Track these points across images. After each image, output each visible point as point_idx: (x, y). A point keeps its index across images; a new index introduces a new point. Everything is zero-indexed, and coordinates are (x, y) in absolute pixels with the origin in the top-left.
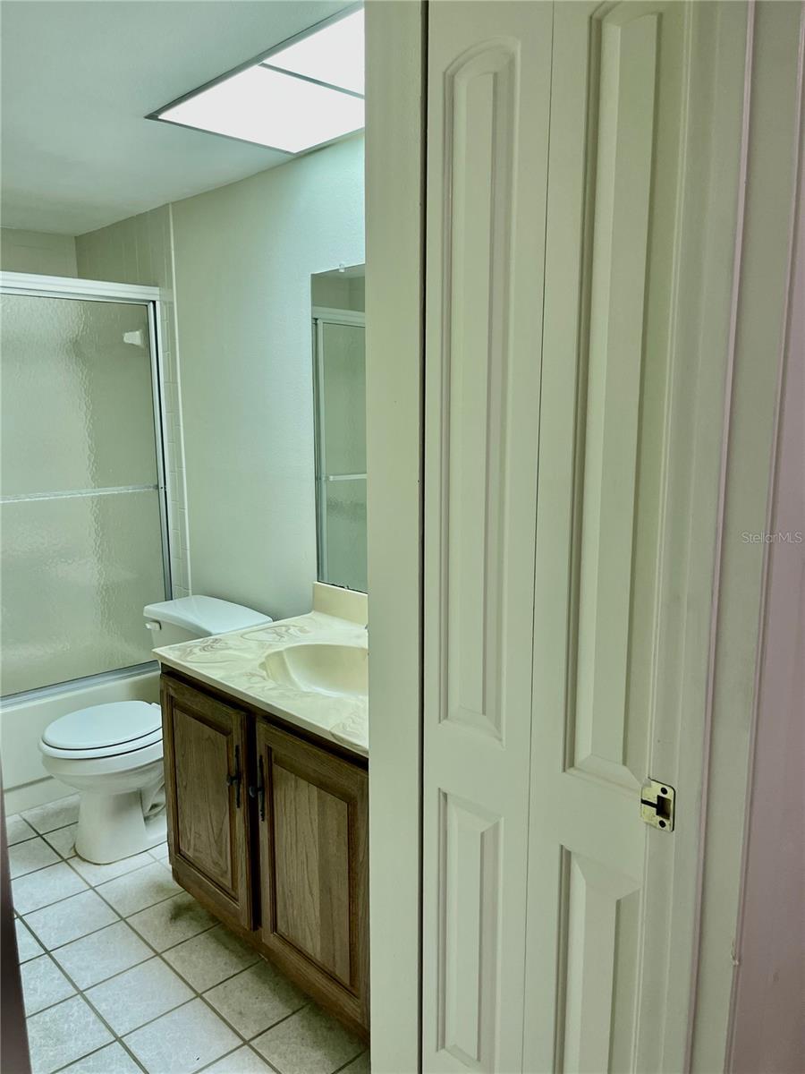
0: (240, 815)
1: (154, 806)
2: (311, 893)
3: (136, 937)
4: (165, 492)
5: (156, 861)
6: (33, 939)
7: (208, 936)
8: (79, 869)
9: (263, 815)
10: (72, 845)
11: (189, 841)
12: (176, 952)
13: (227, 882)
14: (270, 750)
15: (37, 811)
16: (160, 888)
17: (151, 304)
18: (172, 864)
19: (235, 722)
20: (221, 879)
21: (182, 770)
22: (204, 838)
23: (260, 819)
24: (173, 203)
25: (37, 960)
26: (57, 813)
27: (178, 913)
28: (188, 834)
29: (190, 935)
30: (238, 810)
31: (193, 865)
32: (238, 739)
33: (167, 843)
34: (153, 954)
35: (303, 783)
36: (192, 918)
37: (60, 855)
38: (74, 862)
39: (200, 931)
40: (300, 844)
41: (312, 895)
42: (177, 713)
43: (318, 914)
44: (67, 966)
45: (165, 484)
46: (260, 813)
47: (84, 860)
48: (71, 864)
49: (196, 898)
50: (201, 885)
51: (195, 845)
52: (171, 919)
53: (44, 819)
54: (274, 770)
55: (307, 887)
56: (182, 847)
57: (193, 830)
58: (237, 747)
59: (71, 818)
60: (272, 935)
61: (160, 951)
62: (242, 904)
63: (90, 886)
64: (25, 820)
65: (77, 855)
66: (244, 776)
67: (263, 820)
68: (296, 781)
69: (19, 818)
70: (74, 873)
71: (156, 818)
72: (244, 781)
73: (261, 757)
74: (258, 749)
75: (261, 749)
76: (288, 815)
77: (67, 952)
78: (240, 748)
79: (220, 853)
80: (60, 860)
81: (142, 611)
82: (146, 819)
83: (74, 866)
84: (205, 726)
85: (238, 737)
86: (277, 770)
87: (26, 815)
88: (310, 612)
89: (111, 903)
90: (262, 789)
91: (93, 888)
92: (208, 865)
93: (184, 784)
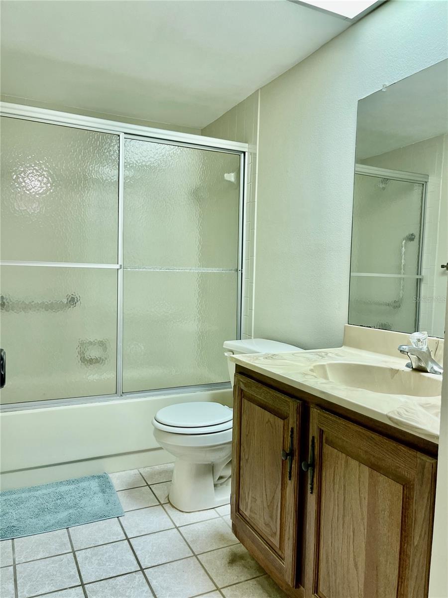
0: (291, 487)
1: (221, 478)
2: (356, 565)
3: (203, 571)
4: (242, 273)
5: (220, 516)
6: (134, 557)
7: (255, 583)
8: (169, 512)
9: (312, 489)
10: (167, 495)
11: (247, 504)
12: (232, 590)
13: (276, 542)
14: (321, 432)
15: (148, 469)
16: (221, 537)
17: (243, 154)
18: (233, 520)
19: (291, 409)
20: (270, 538)
21: (245, 446)
22: (259, 502)
23: (309, 491)
24: (261, 89)
25: (134, 574)
26: (160, 473)
27: (234, 559)
28: (247, 498)
29: (243, 579)
30: (289, 482)
31: (248, 523)
32: (294, 422)
33: (230, 505)
34: (215, 588)
35: (354, 463)
36: (244, 566)
37: (158, 500)
38: (167, 507)
39: (250, 577)
40: (347, 519)
41: (357, 569)
42: (245, 401)
43: (362, 587)
44: (154, 583)
45: (242, 268)
46: (309, 486)
47: (173, 507)
48: (165, 507)
49: (249, 551)
50: (254, 541)
51: (251, 508)
52: (229, 563)
53: (152, 475)
54: (325, 450)
55: (351, 559)
56: (241, 507)
57: (250, 494)
58: (292, 429)
59: (167, 478)
60: (313, 595)
61: (220, 587)
62: (288, 563)
63: (175, 526)
64: (141, 474)
65: (169, 502)
66: (297, 454)
67: (312, 493)
68: (347, 462)
69: (137, 472)
70: (166, 515)
71: (221, 486)
72: (296, 458)
73: (313, 437)
74: (311, 431)
75: (313, 432)
76: (336, 492)
77: (155, 572)
78: (295, 430)
79: (271, 517)
80: (158, 504)
81: (223, 345)
82: (215, 485)
83: (167, 509)
84: (266, 412)
85: (293, 421)
86: (327, 449)
87: (142, 471)
88: (341, 347)
89: (188, 541)
90: (313, 465)
91: (177, 528)
92: (261, 525)
93: (246, 457)
